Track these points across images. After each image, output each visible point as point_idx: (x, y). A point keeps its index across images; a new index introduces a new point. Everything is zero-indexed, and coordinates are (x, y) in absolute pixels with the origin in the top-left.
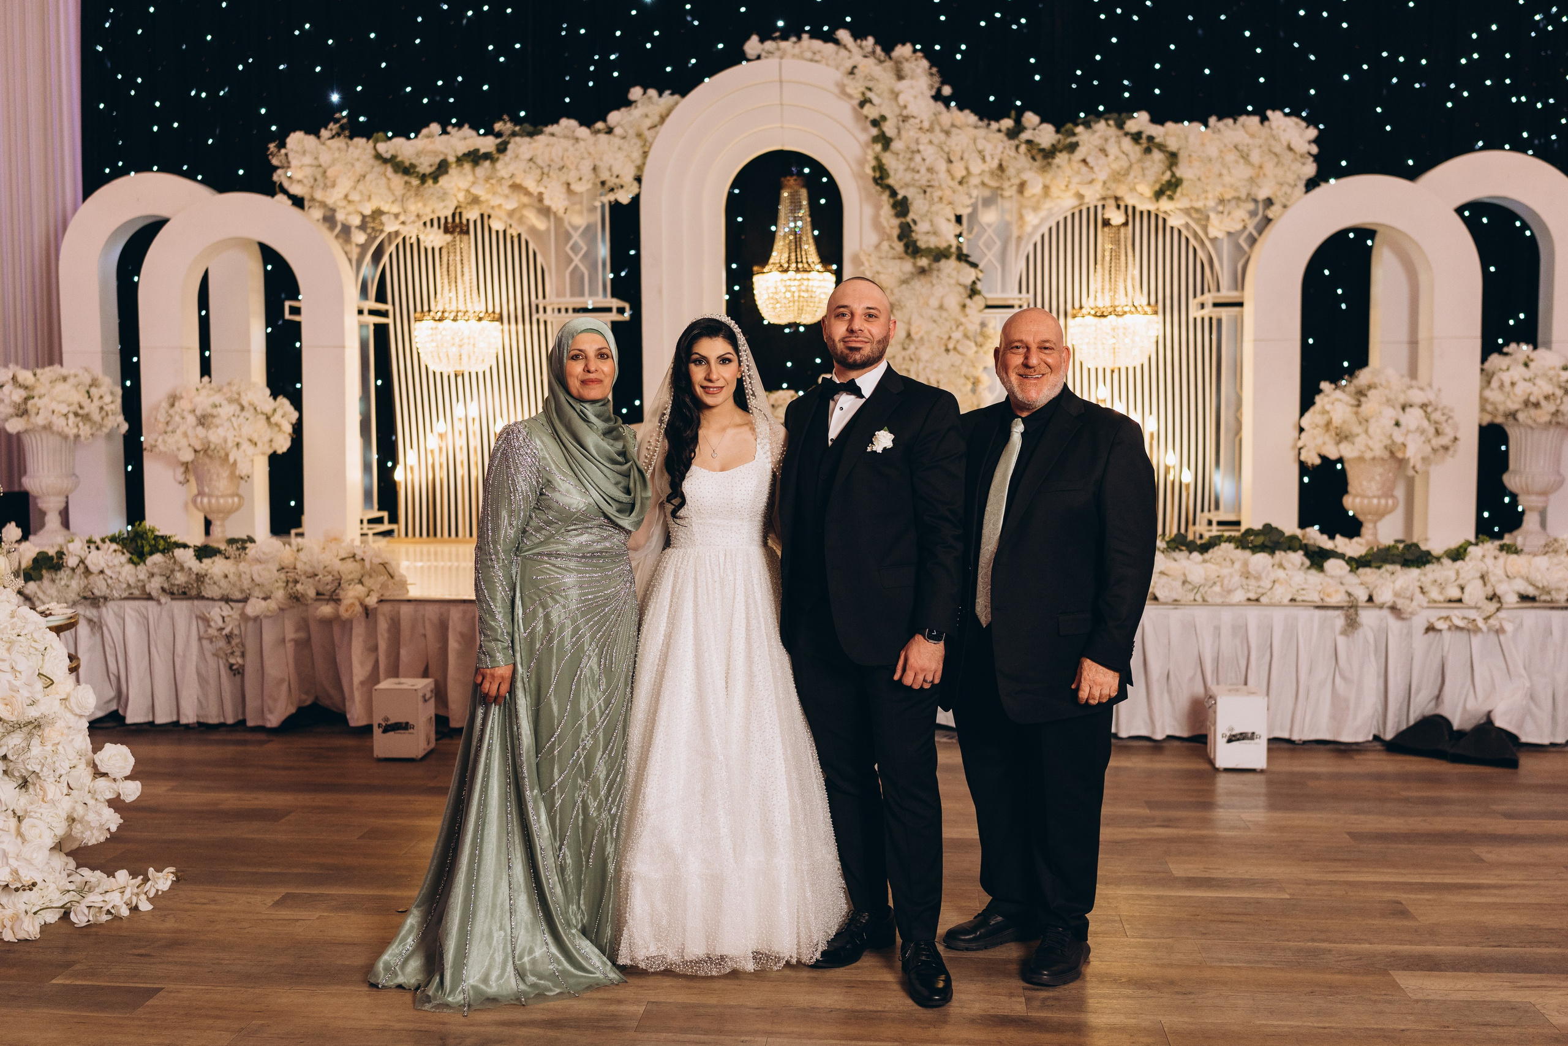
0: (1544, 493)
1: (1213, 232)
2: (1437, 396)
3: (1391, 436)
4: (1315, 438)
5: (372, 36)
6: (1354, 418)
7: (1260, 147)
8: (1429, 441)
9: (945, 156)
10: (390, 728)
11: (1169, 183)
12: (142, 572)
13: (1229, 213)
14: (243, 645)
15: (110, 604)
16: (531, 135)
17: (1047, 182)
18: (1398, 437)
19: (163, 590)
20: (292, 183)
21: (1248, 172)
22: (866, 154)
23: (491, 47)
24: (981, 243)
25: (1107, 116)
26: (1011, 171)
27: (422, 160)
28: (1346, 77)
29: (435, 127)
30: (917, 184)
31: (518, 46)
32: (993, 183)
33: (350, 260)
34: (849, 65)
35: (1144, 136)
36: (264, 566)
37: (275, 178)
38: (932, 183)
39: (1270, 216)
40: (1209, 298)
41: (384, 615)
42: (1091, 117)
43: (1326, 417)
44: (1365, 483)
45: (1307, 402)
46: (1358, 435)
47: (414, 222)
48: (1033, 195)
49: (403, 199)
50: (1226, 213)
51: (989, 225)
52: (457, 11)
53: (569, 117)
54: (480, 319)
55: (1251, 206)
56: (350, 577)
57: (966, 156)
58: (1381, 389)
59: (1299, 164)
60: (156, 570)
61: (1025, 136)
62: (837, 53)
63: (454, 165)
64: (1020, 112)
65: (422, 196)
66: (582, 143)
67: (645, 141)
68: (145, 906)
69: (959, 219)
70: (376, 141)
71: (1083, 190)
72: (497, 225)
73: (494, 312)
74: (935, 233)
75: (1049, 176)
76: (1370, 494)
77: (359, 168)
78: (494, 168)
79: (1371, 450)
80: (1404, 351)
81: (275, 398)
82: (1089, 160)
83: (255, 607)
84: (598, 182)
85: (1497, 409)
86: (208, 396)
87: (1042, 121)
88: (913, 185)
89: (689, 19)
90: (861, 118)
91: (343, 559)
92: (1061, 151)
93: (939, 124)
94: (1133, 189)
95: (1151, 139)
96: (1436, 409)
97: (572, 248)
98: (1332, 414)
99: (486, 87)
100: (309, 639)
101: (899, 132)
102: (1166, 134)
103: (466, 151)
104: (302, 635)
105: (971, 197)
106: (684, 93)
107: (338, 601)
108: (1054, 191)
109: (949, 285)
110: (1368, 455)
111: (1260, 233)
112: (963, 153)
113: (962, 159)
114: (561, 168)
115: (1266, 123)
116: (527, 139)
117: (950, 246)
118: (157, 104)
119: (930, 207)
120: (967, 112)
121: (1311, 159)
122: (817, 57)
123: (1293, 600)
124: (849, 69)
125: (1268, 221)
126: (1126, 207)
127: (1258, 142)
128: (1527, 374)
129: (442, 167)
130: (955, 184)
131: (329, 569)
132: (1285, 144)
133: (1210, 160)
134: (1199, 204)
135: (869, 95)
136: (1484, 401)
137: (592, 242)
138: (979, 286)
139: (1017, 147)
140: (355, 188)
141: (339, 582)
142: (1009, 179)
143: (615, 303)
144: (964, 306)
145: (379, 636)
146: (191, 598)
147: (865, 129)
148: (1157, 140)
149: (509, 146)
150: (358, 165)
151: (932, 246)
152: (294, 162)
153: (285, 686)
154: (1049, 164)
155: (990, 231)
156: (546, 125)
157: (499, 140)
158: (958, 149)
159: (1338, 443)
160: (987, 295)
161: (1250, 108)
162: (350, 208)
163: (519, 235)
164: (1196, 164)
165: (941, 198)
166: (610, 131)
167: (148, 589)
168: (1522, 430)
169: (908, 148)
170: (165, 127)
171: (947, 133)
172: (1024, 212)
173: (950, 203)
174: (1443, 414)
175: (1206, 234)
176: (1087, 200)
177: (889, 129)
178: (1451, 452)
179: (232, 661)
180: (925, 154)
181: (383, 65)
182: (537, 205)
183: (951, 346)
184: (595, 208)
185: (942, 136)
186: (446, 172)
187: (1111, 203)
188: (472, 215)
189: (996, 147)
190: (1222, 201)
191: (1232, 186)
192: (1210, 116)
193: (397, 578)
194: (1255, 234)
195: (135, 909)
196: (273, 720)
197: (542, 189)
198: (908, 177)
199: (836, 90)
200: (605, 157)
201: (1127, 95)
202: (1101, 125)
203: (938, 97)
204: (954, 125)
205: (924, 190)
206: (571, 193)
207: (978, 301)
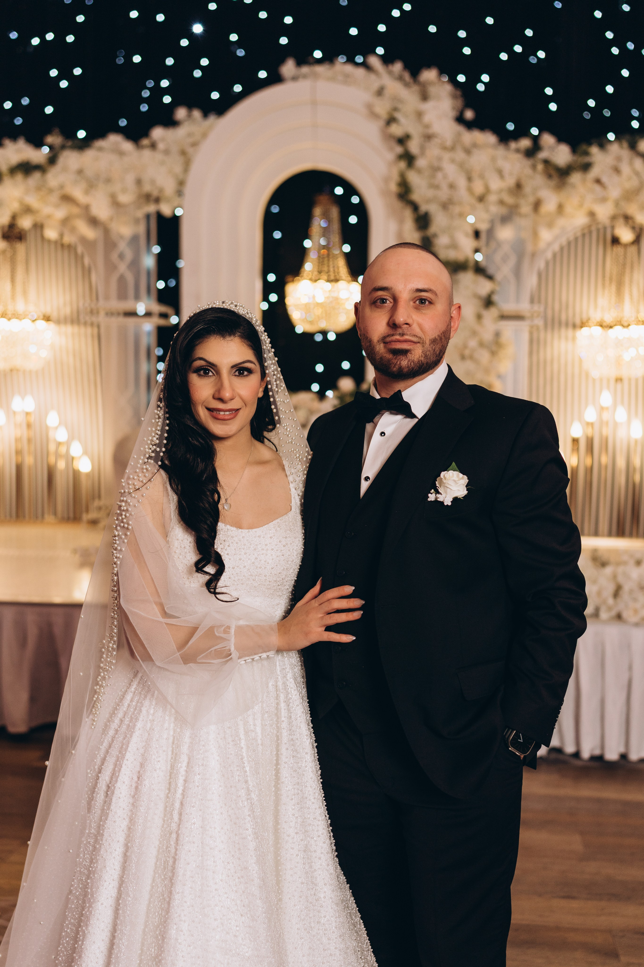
9: (466, 174)
17: (561, 200)
22: (391, 170)
23: (53, 74)
24: (498, 258)
26: (527, 189)
30: (438, 199)
31: (78, 71)
32: (510, 201)
34: (377, 87)
38: (452, 199)
42: (603, 142)
48: (548, 213)
51: (505, 241)
52: (25, 39)
53: (119, 134)
57: (485, 174)
61: (543, 155)
62: (367, 76)
63: (7, 175)
66: (128, 157)
67: (186, 156)
69: (477, 234)
71: (594, 209)
72: (49, 234)
74: (454, 246)
78: (44, 179)
82: (602, 179)
84: (142, 193)
87: (559, 142)
88: (434, 201)
89: (235, 49)
90: (387, 137)
92: (575, 170)
93: (461, 144)
97: (118, 256)
99: (49, 110)
101: (423, 149)
103: (19, 162)
105: (489, 214)
106: (222, 114)
108: (568, 209)
109: (467, 294)
112: (482, 171)
113: (481, 177)
114: (108, 181)
116: (76, 154)
117: (468, 260)
119: (450, 221)
120: (488, 133)
122: (349, 81)
124: (378, 90)
126: (634, 224)
130: (473, 201)
135: (395, 114)
137: (138, 251)
138: (496, 298)
139: (534, 166)
142: (525, 197)
143: (157, 308)
144: (479, 317)
147: (391, 149)
149: (61, 158)
151: (453, 258)
154: (564, 183)
155: (505, 247)
156: (95, 141)
157: (50, 152)
158: (478, 167)
160: (503, 307)
163: (74, 245)
165: (461, 214)
166: (153, 146)
169: (430, 165)
171: (468, 152)
172: (538, 229)
176: (597, 218)
177: (414, 147)
180: (446, 172)
182: (86, 215)
183: (467, 352)
184: (141, 218)
185: (463, 155)
187: (621, 221)
188: (27, 223)
189: (514, 165)
197: (89, 200)
198: (430, 193)
199: (365, 110)
200: (148, 171)
202: (614, 150)
203: (460, 120)
204: (475, 145)
205: (445, 206)
206: (115, 204)
207: (493, 312)
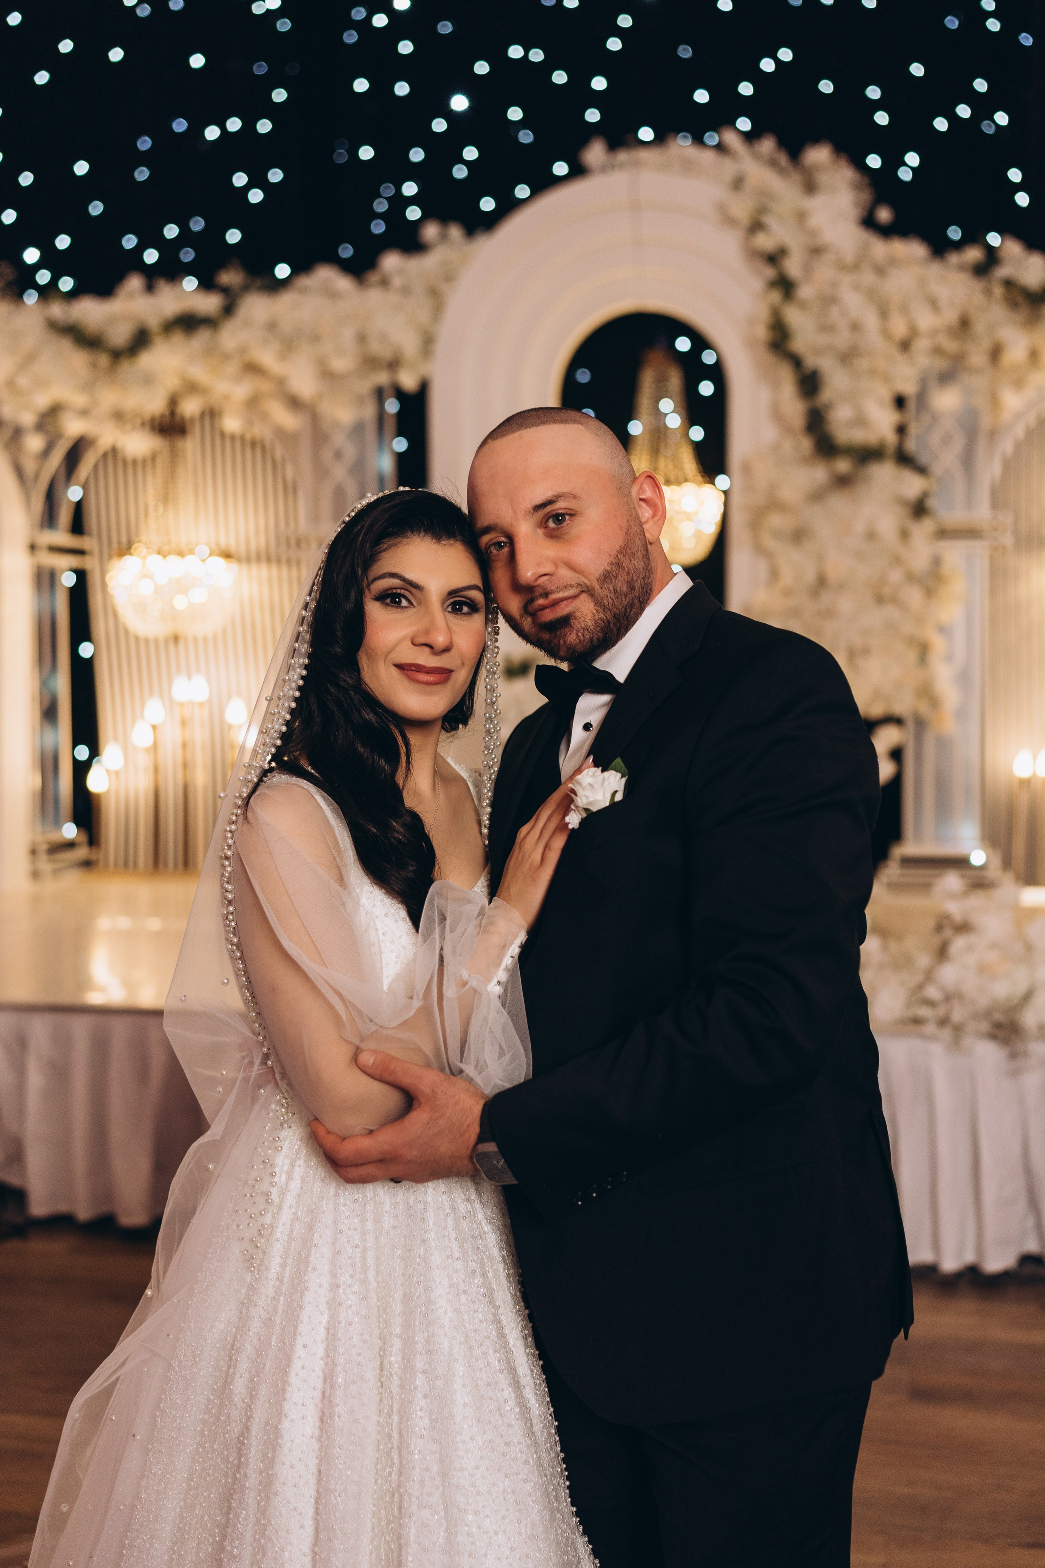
9: (878, 306)
22: (758, 306)
24: (935, 438)
26: (979, 327)
27: (116, 329)
29: (136, 285)
30: (833, 348)
32: (952, 348)
33: (25, 476)
34: (732, 175)
38: (857, 348)
47: (106, 419)
48: (1014, 366)
49: (90, 387)
51: (946, 413)
53: (327, 265)
57: (909, 305)
61: (1002, 272)
62: (719, 163)
63: (158, 336)
65: (116, 380)
66: (343, 302)
67: (439, 297)
69: (900, 402)
70: (50, 304)
72: (231, 424)
74: (860, 423)
77: (28, 343)
78: (216, 338)
84: (364, 355)
87: (1029, 250)
88: (828, 351)
90: (751, 253)
93: (870, 261)
97: (335, 456)
101: (808, 269)
103: (179, 314)
105: (917, 368)
109: (882, 501)
112: (904, 300)
113: (902, 309)
114: (314, 339)
116: (265, 297)
117: (885, 443)
119: (854, 383)
120: (915, 243)
122: (690, 167)
124: (733, 182)
129: (143, 338)
130: (892, 350)
135: (763, 216)
137: (364, 446)
138: (932, 503)
139: (989, 291)
140: (22, 371)
142: (975, 340)
144: (905, 535)
147: (758, 272)
149: (239, 306)
151: (856, 442)
155: (946, 422)
157: (224, 298)
158: (897, 295)
160: (944, 517)
162: (21, 402)
163: (263, 439)
165: (871, 371)
166: (385, 283)
169: (820, 295)
171: (880, 271)
172: (1000, 390)
173: (886, 377)
177: (793, 267)
180: (846, 304)
182: (281, 393)
184: (365, 396)
185: (873, 277)
186: (146, 345)
189: (955, 291)
197: (285, 370)
198: (821, 338)
199: (716, 214)
200: (376, 321)
204: (893, 262)
205: (847, 357)
206: (327, 375)
207: (927, 526)
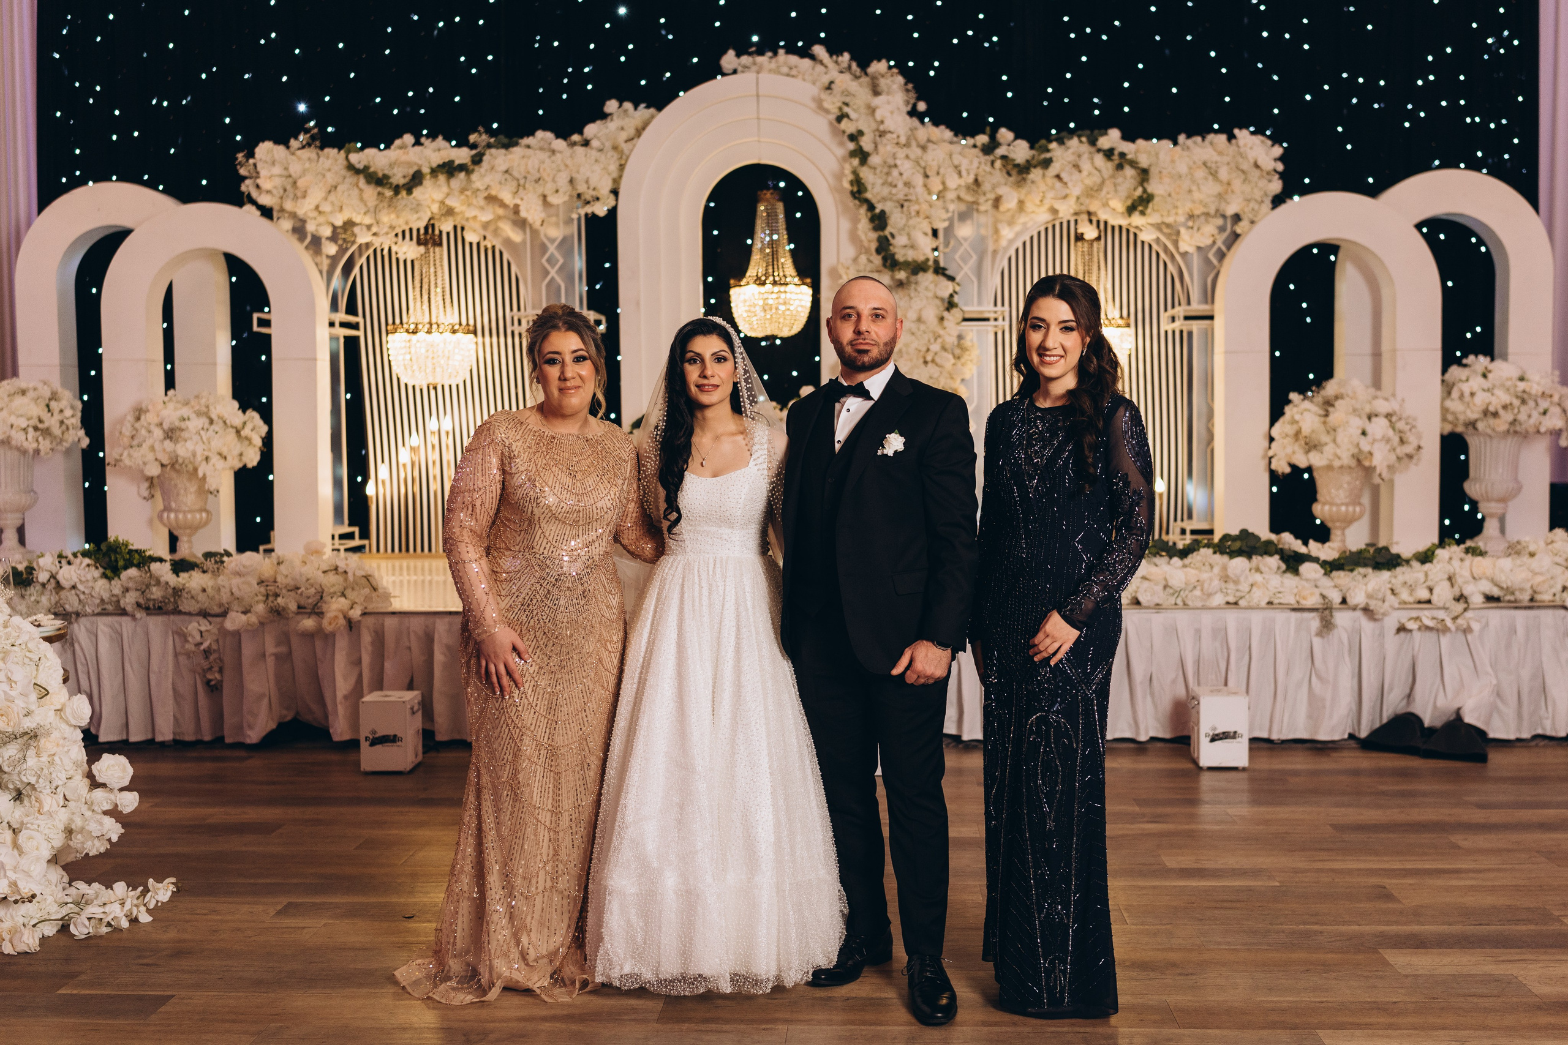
0: (1503, 500)
1: (1184, 247)
2: (1401, 406)
3: (1358, 445)
4: (1284, 447)
5: (341, 45)
6: (1322, 428)
7: (1228, 164)
8: (1394, 450)
9: (922, 171)
10: (379, 741)
11: (1140, 198)
12: (116, 586)
13: (1199, 229)
14: (221, 660)
15: (83, 620)
16: (507, 147)
17: (1022, 197)
18: (1365, 446)
19: (138, 605)
20: (260, 194)
21: (1216, 189)
22: (843, 168)
23: (462, 59)
24: (957, 257)
25: (1080, 132)
26: (986, 186)
27: (395, 170)
28: (1308, 97)
29: (408, 138)
30: (895, 198)
31: (490, 58)
32: (969, 198)
33: (321, 272)
34: (826, 80)
35: (1116, 153)
36: (243, 579)
37: (243, 188)
38: (909, 197)
39: (1239, 231)
40: (1180, 311)
41: (368, 628)
42: (1064, 134)
43: (1295, 427)
44: (1333, 491)
45: (1276, 412)
46: (1326, 444)
47: (387, 233)
48: (1008, 210)
49: (376, 210)
50: (1195, 228)
51: (965, 239)
52: (428, 23)
53: (545, 129)
54: (454, 332)
55: (1220, 222)
56: (332, 590)
57: (942, 171)
58: (1347, 399)
59: (1265, 181)
60: (131, 585)
61: (1000, 151)
62: (813, 68)
63: (428, 177)
64: (995, 128)
65: (396, 207)
66: (558, 155)
67: (622, 153)
68: (145, 918)
69: (935, 233)
70: (348, 152)
71: (1057, 206)
72: (471, 237)
73: (468, 324)
74: (912, 247)
75: (1023, 191)
76: (1339, 502)
77: (331, 179)
78: (469, 180)
79: (1339, 458)
80: (1367, 364)
81: (244, 412)
82: (1063, 175)
83: (235, 621)
84: (575, 194)
85: (1457, 419)
86: (176, 409)
87: (1016, 138)
88: (891, 199)
89: (663, 32)
90: (837, 133)
91: (324, 572)
92: (1035, 167)
93: (916, 140)
94: (1105, 205)
95: (1122, 155)
96: (1400, 419)
97: (548, 261)
98: (1301, 424)
99: (457, 99)
100: (290, 653)
101: (876, 145)
102: (1137, 152)
103: (441, 162)
104: (283, 649)
105: (947, 211)
106: (660, 108)
107: (321, 615)
108: (1029, 206)
109: (927, 298)
110: (1337, 463)
111: (1229, 248)
112: (939, 167)
113: (938, 173)
114: (538, 181)
115: (1234, 141)
116: (503, 151)
117: (927, 260)
118: (117, 113)
119: (907, 220)
120: (942, 127)
121: (1277, 176)
122: (794, 72)
123: (1270, 603)
124: (827, 84)
125: (1236, 236)
126: (1098, 222)
127: (1226, 159)
128: (1486, 384)
129: (416, 179)
130: (932, 198)
131: (311, 581)
132: (1252, 161)
133: (1180, 177)
134: (1170, 220)
135: (846, 109)
136: (1445, 411)
137: (568, 254)
138: (956, 299)
139: (993, 163)
140: (326, 199)
141: (321, 595)
142: (984, 194)
144: (942, 319)
145: (363, 650)
146: (167, 613)
147: (841, 144)
148: (1129, 157)
149: (485, 158)
150: (329, 175)
151: (910, 259)
152: (263, 172)
153: (266, 701)
154: (1024, 179)
155: (966, 245)
156: (522, 137)
157: (474, 152)
158: (935, 163)
159: (1307, 452)
160: (965, 309)
161: (1216, 126)
162: (321, 219)
163: (493, 247)
164: (1167, 180)
165: (918, 213)
166: (586, 143)
167: (122, 603)
168: (1482, 439)
169: (885, 162)
170: (125, 135)
171: (924, 148)
172: (1000, 226)
173: (927, 217)
174: (1407, 424)
175: (1177, 248)
176: (1061, 215)
177: (866, 143)
178: (1414, 460)
179: (210, 677)
180: (902, 169)
181: (352, 75)
182: (513, 217)
183: (929, 358)
184: (572, 220)
185: (919, 151)
186: (420, 183)
187: (1085, 217)
188: (446, 226)
189: (971, 162)
190: (1191, 217)
191: (1201, 202)
192: (1179, 133)
193: (380, 591)
194: (1224, 248)
195: (134, 921)
196: (253, 736)
197: (518, 201)
198: (886, 191)
199: (813, 105)
200: (582, 170)
201: (1097, 112)
202: (1074, 142)
203: (913, 113)
204: (931, 140)
205: (902, 205)
206: (546, 205)
207: (956, 314)
